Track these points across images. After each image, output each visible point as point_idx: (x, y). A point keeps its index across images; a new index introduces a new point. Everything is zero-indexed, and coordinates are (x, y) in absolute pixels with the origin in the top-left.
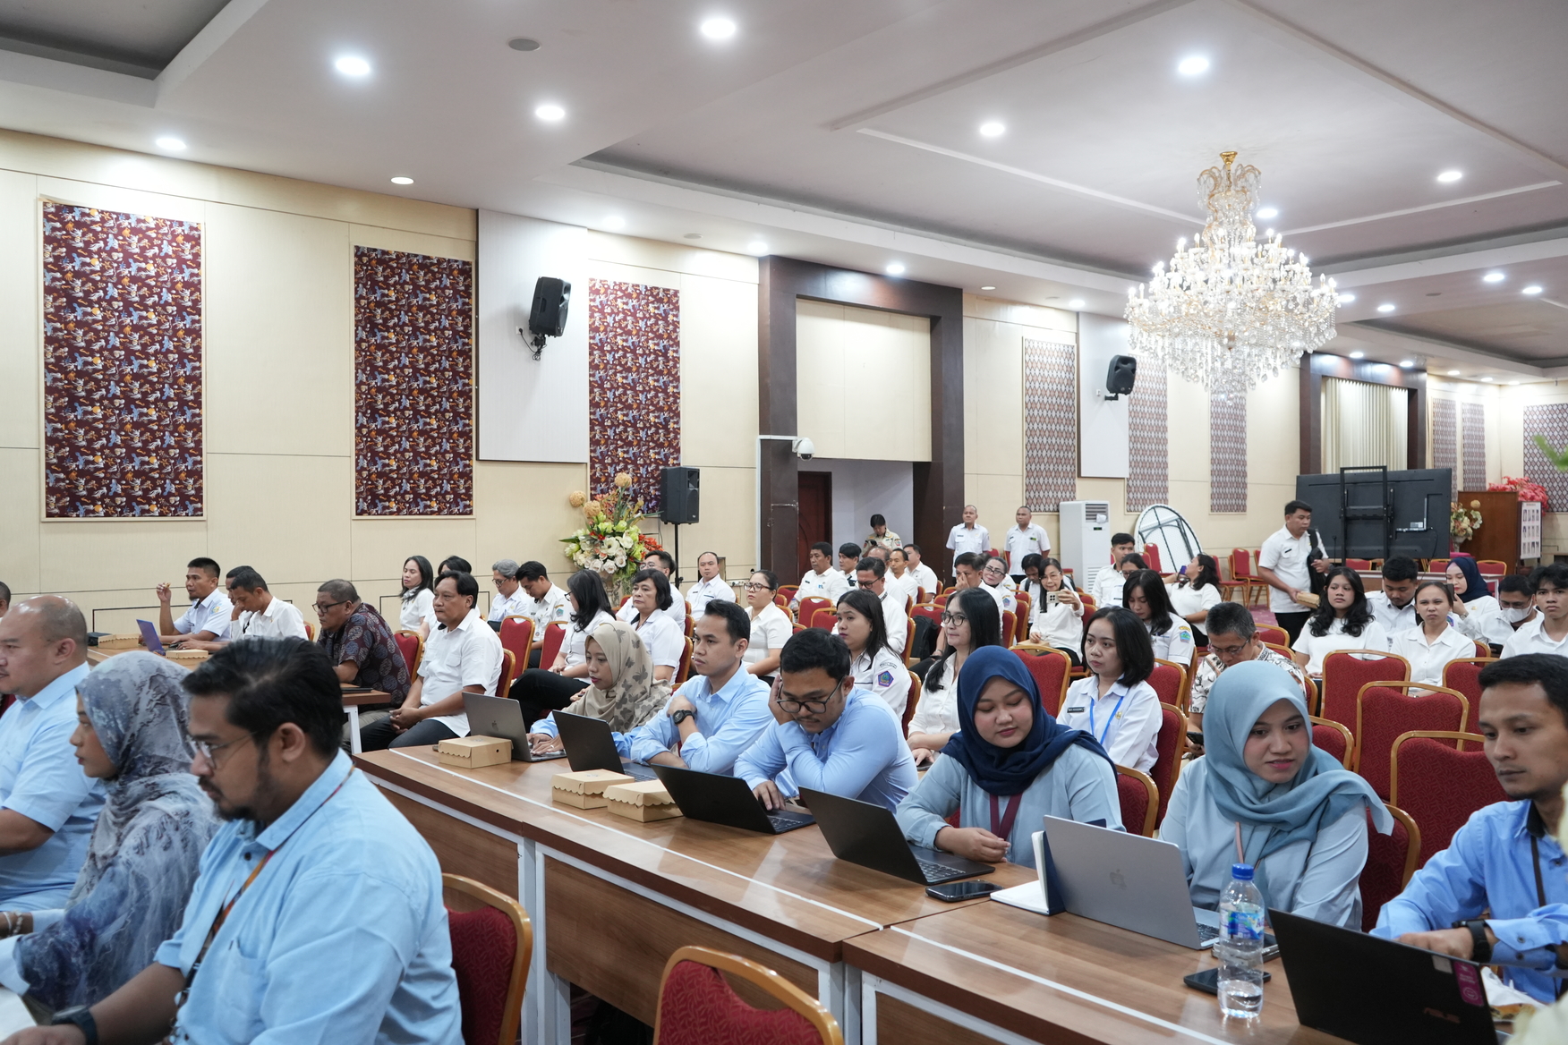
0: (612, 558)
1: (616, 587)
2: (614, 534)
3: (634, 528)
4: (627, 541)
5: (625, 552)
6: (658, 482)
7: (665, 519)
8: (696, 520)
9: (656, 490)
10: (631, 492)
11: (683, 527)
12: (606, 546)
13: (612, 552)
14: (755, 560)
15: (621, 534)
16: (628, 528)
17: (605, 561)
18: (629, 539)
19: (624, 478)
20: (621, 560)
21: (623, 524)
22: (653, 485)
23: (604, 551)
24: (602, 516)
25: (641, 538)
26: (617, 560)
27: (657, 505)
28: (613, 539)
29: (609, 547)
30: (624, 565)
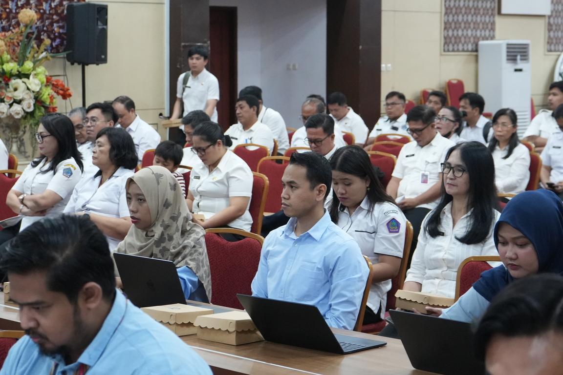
0: (19, 102)
1: (21, 133)
2: (21, 75)
3: (41, 69)
4: (34, 83)
5: (32, 95)
6: (62, 18)
7: (72, 60)
8: (105, 61)
9: (60, 27)
10: (34, 29)
11: (91, 69)
12: (11, 89)
13: (19, 95)
14: (163, 103)
15: (27, 76)
16: (34, 69)
17: (11, 105)
18: (37, 81)
19: (28, 15)
20: (29, 104)
21: (29, 65)
22: (57, 22)
23: (9, 94)
24: (7, 57)
25: (49, 81)
26: (25, 104)
27: (61, 44)
28: (19, 81)
29: (16, 89)
30: (31, 109)
